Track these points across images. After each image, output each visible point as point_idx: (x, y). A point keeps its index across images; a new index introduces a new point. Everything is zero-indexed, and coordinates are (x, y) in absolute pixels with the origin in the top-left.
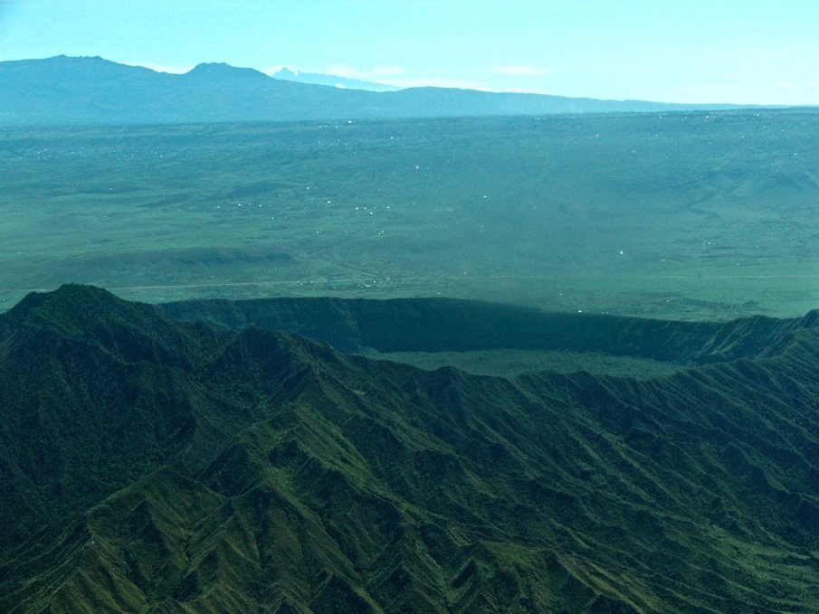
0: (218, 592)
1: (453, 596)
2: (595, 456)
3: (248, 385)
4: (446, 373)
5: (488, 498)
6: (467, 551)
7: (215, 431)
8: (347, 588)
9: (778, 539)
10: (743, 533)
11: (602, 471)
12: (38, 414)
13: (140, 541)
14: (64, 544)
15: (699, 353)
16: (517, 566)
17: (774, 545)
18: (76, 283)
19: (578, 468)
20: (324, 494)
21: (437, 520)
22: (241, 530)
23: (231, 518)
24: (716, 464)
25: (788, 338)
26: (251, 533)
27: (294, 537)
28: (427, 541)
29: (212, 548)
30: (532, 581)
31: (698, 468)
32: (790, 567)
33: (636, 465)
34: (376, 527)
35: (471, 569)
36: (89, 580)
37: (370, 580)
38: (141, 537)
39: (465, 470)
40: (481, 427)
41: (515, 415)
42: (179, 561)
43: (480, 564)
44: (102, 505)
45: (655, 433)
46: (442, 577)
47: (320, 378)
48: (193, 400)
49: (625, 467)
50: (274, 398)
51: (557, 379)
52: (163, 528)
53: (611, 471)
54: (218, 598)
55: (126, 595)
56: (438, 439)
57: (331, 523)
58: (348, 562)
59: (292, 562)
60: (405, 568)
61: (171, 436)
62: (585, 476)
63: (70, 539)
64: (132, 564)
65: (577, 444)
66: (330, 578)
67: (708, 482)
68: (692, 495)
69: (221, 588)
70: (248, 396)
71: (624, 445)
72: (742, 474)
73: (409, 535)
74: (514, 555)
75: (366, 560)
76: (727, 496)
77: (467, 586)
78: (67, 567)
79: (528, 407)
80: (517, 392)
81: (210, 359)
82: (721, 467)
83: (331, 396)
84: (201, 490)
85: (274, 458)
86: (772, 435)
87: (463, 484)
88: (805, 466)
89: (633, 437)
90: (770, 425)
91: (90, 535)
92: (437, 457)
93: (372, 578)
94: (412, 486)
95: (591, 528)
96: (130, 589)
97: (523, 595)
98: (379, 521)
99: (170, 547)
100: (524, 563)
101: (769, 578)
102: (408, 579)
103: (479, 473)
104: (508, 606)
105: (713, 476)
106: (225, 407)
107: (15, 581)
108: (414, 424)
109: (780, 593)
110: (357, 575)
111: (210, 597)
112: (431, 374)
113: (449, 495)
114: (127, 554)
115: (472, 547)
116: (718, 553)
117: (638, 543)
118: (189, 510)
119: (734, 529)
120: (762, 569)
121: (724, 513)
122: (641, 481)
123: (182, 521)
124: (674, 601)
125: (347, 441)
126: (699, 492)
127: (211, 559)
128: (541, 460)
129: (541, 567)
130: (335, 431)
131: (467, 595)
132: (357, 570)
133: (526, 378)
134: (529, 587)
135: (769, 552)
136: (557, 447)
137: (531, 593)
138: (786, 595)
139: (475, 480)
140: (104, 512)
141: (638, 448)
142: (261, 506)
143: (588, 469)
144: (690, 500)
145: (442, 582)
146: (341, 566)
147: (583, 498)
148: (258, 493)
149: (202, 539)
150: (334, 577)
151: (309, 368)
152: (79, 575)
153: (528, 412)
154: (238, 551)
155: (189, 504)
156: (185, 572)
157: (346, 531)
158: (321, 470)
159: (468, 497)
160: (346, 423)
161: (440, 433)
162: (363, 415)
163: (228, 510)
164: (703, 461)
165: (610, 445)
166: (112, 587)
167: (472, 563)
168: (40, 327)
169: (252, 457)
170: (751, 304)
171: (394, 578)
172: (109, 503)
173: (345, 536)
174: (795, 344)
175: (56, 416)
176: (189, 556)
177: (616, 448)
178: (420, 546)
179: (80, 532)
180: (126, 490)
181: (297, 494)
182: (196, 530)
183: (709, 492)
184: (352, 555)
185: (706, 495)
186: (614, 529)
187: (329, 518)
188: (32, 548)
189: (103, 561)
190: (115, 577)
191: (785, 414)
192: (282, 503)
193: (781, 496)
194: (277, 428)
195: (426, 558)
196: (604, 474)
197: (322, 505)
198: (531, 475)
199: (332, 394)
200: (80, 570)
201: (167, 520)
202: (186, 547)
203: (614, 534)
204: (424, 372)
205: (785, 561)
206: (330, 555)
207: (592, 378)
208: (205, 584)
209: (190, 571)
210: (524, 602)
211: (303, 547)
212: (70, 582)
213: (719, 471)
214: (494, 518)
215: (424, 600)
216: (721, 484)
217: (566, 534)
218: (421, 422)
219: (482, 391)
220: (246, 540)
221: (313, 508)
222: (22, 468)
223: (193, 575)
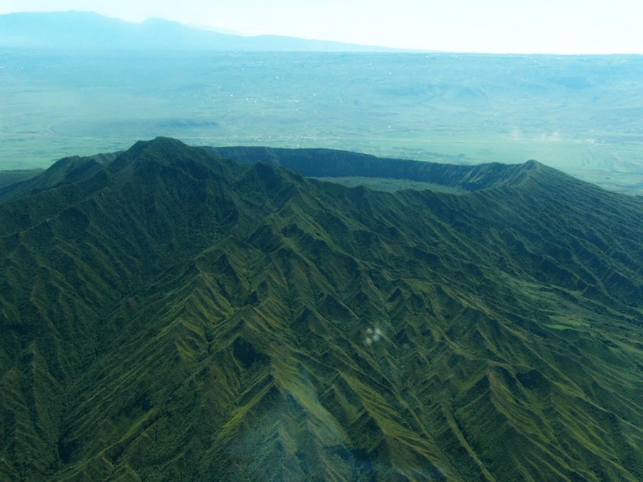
0: (269, 302)
1: (389, 306)
2: (439, 234)
3: (260, 193)
4: (360, 190)
5: (394, 256)
6: (394, 283)
7: (248, 217)
8: (336, 302)
9: (533, 279)
10: (517, 275)
11: (444, 242)
12: (154, 206)
13: (224, 275)
14: (184, 275)
15: (462, 181)
16: (422, 291)
17: (533, 281)
18: (164, 136)
19: (431, 240)
20: (316, 252)
21: (376, 267)
22: (277, 270)
23: (271, 264)
24: (499, 239)
25: (523, 175)
26: (282, 272)
27: (304, 274)
28: (373, 278)
29: (264, 279)
30: (431, 300)
31: (491, 242)
32: (544, 292)
33: (460, 240)
34: (345, 269)
35: (398, 293)
36: (202, 294)
37: (344, 297)
38: (224, 273)
39: (381, 240)
40: (380, 218)
41: (396, 212)
42: (246, 285)
43: (403, 290)
44: (201, 255)
45: (467, 223)
46: (382, 297)
47: (299, 191)
48: (235, 200)
49: (455, 241)
50: (275, 201)
51: (416, 194)
52: (235, 268)
53: (448, 242)
54: (270, 305)
55: (221, 303)
56: (361, 224)
57: (322, 267)
58: (332, 288)
59: (305, 288)
60: (364, 292)
61: (225, 219)
62: (435, 245)
63: (187, 272)
64: (222, 286)
65: (429, 228)
66: (325, 296)
67: (496, 249)
68: (489, 256)
69: (271, 301)
70: (259, 199)
71: (452, 229)
72: (512, 245)
73: (363, 274)
74: (420, 286)
75: (342, 288)
76: (506, 256)
77: (397, 302)
78: (189, 287)
79: (403, 209)
80: (396, 200)
81: (237, 179)
82: (501, 241)
83: (305, 200)
84: (251, 248)
85: (285, 232)
86: (525, 225)
87: (380, 248)
88: (543, 241)
89: (456, 225)
90: (524, 220)
91: (198, 271)
92: (365, 234)
93: (345, 296)
94: (354, 248)
95: (447, 272)
96: (223, 300)
97: (427, 307)
98: (346, 267)
99: (240, 278)
100: (426, 290)
101: (537, 298)
102: (366, 297)
103: (388, 242)
104: (419, 312)
105: (498, 246)
106: (251, 205)
107: (161, 294)
108: (348, 216)
109: (543, 306)
110: (338, 294)
111: (266, 305)
112: (353, 189)
113: (374, 253)
114: (218, 281)
115: (397, 281)
116: (509, 285)
117: (471, 280)
118: (246, 259)
119: (512, 273)
120: (532, 294)
121: (506, 265)
122: (464, 248)
123: (243, 264)
124: (496, 310)
125: (317, 224)
126: (492, 254)
127: (263, 285)
128: (413, 236)
129: (434, 292)
130: (310, 218)
131: (398, 306)
132: (338, 292)
133: (400, 193)
134: (430, 302)
135: (532, 285)
136: (419, 229)
137: (431, 306)
138: (546, 307)
139: (386, 246)
140: (203, 259)
141: (459, 231)
142: (286, 258)
143: (436, 241)
144: (488, 258)
145: (382, 299)
146: (330, 290)
147: (441, 257)
148: (283, 250)
149: (256, 275)
150: (328, 295)
151: (293, 185)
152: (197, 291)
153: (403, 210)
154: (276, 281)
155: (246, 256)
156: (250, 292)
157: (331, 272)
158: (313, 239)
159: (383, 255)
160: (315, 214)
161: (361, 221)
162: (324, 211)
163: (268, 260)
164: (492, 238)
165: (445, 229)
166: (214, 298)
167: (398, 289)
168: (149, 159)
169: (275, 232)
170: (461, 155)
171: (359, 297)
172: (205, 254)
173: (330, 275)
174: (528, 178)
175: (164, 208)
176: (250, 283)
177: (449, 230)
178: (369, 281)
179: (192, 269)
180: (213, 248)
181: (301, 252)
182: (252, 269)
183: (497, 254)
184: (334, 285)
185: (495, 255)
186: (458, 273)
187: (320, 264)
188: (167, 277)
189: (208, 285)
190: (214, 293)
191: (529, 214)
192: (296, 257)
193: (533, 256)
194: (283, 216)
195: (372, 286)
196: (445, 244)
197: (316, 258)
198: (411, 244)
199: (306, 199)
200: (197, 288)
201: (237, 264)
202: (248, 278)
203: (458, 275)
204: (348, 188)
205: (541, 290)
206: (323, 284)
207: (433, 194)
208: (261, 298)
209: (252, 291)
210: (427, 310)
211: (309, 280)
212: (192, 295)
213: (500, 243)
214: (398, 266)
215: (376, 309)
216: (502, 250)
217: (436, 275)
218: (352, 216)
219: (379, 199)
220: (280, 276)
221: (311, 260)
222: (151, 234)
223: (254, 293)
